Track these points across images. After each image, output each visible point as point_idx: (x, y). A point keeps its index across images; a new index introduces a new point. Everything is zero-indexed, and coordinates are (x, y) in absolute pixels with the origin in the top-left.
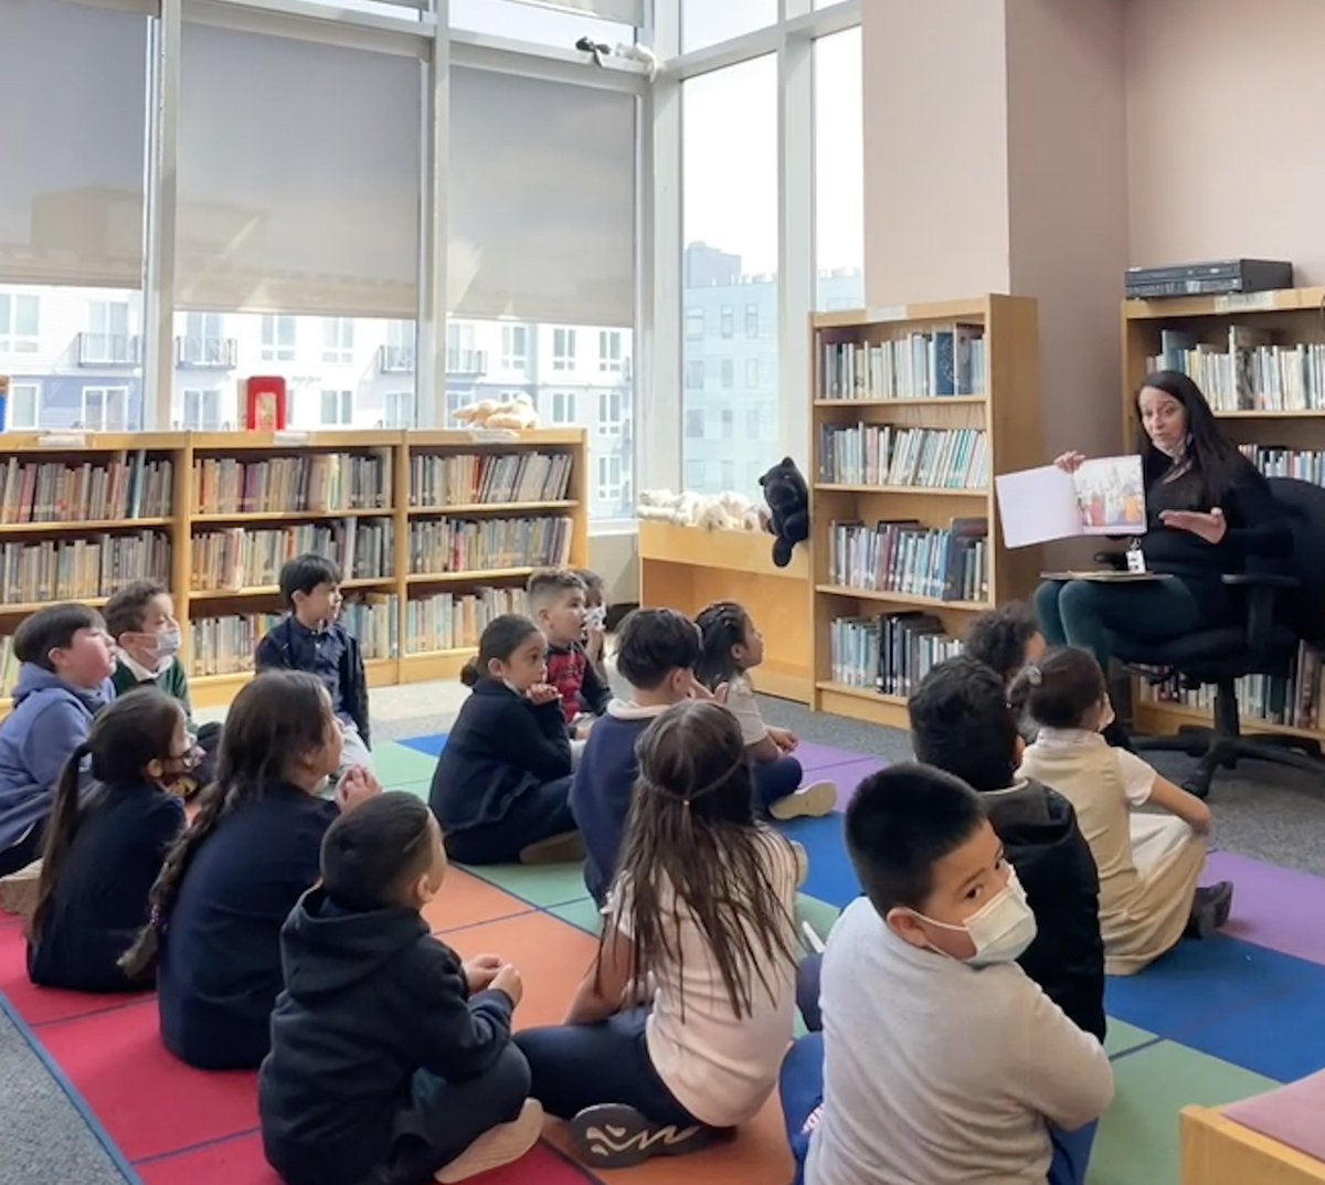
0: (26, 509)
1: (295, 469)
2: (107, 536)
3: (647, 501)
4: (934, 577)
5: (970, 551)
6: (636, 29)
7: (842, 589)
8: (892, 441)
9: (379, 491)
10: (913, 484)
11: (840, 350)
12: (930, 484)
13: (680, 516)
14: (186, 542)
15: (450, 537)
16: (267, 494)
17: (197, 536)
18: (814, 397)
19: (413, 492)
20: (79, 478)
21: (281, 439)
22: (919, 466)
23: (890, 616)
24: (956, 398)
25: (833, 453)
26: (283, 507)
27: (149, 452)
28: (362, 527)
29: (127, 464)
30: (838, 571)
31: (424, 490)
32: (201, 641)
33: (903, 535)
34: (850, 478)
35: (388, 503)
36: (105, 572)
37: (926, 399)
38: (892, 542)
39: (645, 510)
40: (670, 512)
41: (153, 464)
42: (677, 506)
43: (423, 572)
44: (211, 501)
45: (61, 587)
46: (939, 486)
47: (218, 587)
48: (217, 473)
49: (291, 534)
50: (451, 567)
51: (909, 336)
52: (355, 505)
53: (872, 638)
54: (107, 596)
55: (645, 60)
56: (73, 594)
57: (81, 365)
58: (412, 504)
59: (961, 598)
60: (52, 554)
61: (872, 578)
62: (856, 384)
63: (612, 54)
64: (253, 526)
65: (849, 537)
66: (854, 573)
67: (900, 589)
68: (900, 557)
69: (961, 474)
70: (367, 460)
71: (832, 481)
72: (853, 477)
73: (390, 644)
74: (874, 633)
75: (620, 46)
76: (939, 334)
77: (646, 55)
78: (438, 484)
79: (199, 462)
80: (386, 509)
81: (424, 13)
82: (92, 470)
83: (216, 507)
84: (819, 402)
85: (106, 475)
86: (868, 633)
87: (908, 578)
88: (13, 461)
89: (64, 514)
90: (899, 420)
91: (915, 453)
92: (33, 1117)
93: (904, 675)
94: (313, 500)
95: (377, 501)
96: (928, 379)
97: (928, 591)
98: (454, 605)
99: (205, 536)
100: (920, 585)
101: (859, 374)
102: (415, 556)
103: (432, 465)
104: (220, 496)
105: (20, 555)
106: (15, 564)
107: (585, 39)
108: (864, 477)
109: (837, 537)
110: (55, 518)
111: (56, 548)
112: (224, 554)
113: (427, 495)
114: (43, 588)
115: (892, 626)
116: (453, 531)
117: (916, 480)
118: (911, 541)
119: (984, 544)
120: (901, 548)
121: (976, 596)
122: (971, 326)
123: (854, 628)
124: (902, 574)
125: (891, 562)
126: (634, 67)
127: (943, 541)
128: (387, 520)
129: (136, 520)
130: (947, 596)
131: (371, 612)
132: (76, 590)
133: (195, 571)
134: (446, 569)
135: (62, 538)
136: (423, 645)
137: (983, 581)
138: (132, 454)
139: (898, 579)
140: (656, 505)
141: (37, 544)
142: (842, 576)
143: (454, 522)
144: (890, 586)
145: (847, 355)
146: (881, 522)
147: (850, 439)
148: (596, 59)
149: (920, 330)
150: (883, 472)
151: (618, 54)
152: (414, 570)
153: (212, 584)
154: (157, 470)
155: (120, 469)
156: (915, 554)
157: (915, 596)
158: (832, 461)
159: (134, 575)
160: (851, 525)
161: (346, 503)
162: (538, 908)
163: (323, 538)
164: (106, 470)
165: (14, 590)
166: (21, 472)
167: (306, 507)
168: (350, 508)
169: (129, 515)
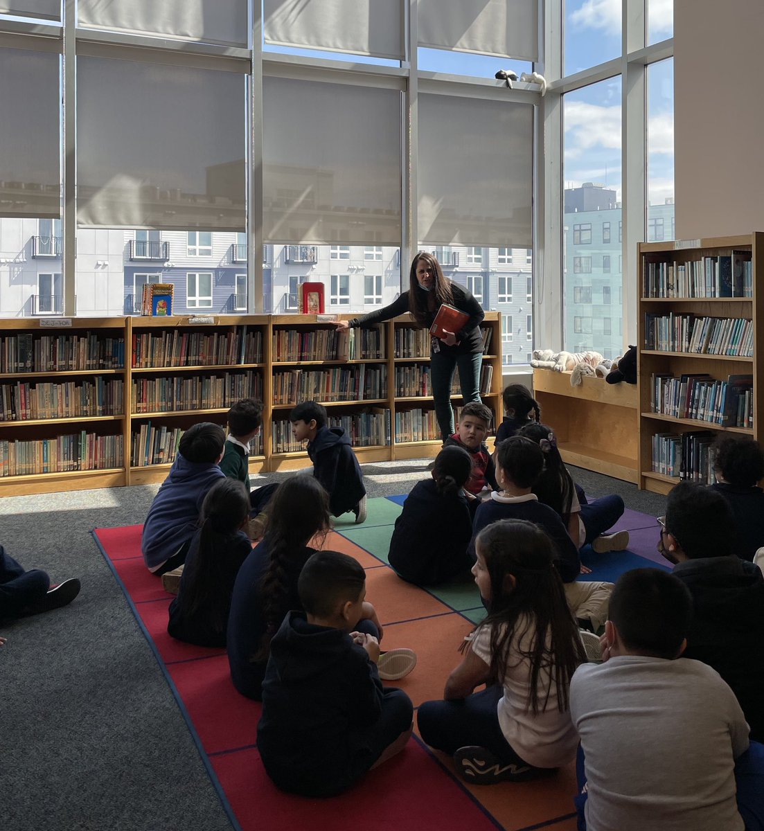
0: (184, 359)
1: (329, 336)
2: (227, 374)
3: (538, 357)
4: (718, 411)
5: (741, 396)
6: (533, 63)
7: (658, 416)
8: (691, 325)
9: (378, 349)
10: (705, 352)
11: (658, 267)
12: (716, 352)
13: (558, 366)
14: (271, 378)
15: (420, 376)
16: (315, 350)
17: (277, 374)
18: (641, 297)
19: (398, 349)
20: (212, 341)
21: (321, 319)
22: (709, 340)
23: (689, 434)
24: (733, 299)
25: (653, 331)
26: (323, 357)
27: (249, 327)
28: (369, 370)
29: (237, 334)
30: (656, 405)
31: (404, 349)
32: (280, 433)
33: (698, 384)
34: (664, 347)
35: (383, 357)
36: (227, 394)
37: (713, 299)
38: (691, 388)
39: (536, 362)
40: (552, 364)
41: (252, 333)
42: (556, 360)
43: (404, 396)
44: (284, 354)
45: (204, 401)
46: (722, 354)
47: (289, 403)
48: (287, 339)
49: (329, 373)
50: (421, 393)
51: (703, 258)
52: (364, 357)
53: (677, 447)
54: (228, 407)
55: (540, 82)
56: (210, 406)
57: (234, 262)
58: (397, 357)
59: (735, 425)
60: (199, 384)
61: (678, 410)
62: (668, 288)
63: (518, 80)
64: (307, 369)
65: (663, 383)
66: (667, 407)
67: (696, 418)
68: (696, 398)
69: (737, 347)
70: (371, 331)
71: (653, 349)
72: (666, 346)
73: (386, 438)
74: (679, 443)
75: (523, 74)
76: (722, 258)
77: (539, 79)
78: (412, 345)
79: (276, 332)
80: (382, 359)
81: (403, 62)
82: (218, 337)
83: (286, 358)
84: (644, 299)
85: (226, 339)
86: (675, 444)
87: (701, 411)
88: (176, 331)
89: (204, 361)
90: (696, 311)
91: (706, 331)
92: (160, 722)
93: (698, 471)
94: (341, 354)
95: (377, 355)
96: (715, 286)
97: (714, 420)
98: (423, 415)
99: (281, 374)
100: (708, 415)
101: (670, 282)
102: (400, 386)
103: (408, 334)
104: (289, 351)
105: (181, 384)
106: (179, 389)
107: (501, 71)
108: (673, 347)
109: (656, 384)
110: (200, 363)
111: (201, 380)
112: (292, 384)
113: (406, 351)
114: (194, 402)
115: (690, 440)
116: (422, 372)
117: (707, 350)
118: (703, 388)
119: (751, 392)
120: (697, 392)
121: (745, 425)
122: (744, 252)
123: (666, 440)
124: (697, 409)
125: (690, 401)
126: (531, 87)
127: (723, 388)
128: (383, 366)
129: (243, 365)
130: (725, 424)
131: (375, 418)
132: (212, 403)
133: (276, 393)
134: (418, 395)
135: (203, 375)
136: (406, 438)
137: (750, 415)
138: (240, 328)
139: (694, 411)
140: (543, 360)
141: (191, 378)
142: (659, 407)
143: (422, 367)
144: (689, 416)
145: (663, 270)
146: (683, 376)
147: (664, 323)
148: (507, 83)
149: (711, 255)
150: (685, 344)
151: (521, 80)
152: (399, 396)
153: (285, 402)
154: (254, 336)
155: (233, 336)
156: (705, 396)
157: (705, 423)
158: (653, 336)
159: (243, 396)
160: (664, 376)
161: (359, 356)
162: (455, 611)
163: (347, 375)
164: (226, 337)
165: (178, 403)
166: (181, 338)
167: (337, 357)
168: (361, 358)
169: (239, 362)
